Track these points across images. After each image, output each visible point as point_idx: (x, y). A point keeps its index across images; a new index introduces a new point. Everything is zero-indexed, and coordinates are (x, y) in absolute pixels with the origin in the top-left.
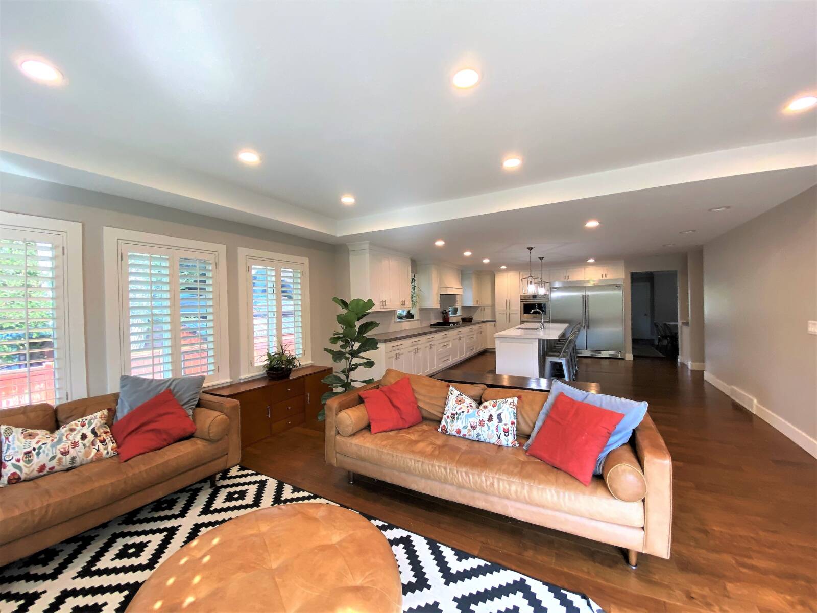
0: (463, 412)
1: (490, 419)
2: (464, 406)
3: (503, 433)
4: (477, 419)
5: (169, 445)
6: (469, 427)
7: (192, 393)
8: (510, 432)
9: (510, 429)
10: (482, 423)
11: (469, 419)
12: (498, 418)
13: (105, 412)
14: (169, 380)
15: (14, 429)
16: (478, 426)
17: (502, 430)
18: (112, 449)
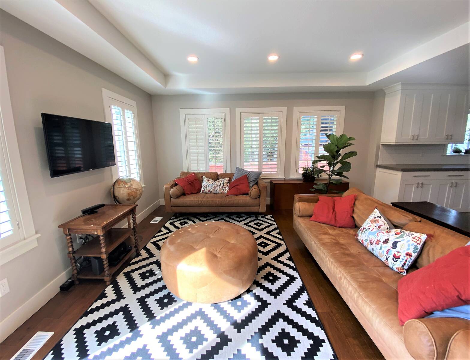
0: (369, 229)
1: (386, 242)
2: (374, 225)
3: (391, 257)
4: (376, 238)
5: (240, 195)
6: (368, 242)
7: (254, 178)
8: (400, 259)
9: (401, 257)
10: (378, 242)
11: (370, 235)
12: (393, 244)
13: (229, 178)
14: (248, 172)
15: (206, 178)
16: (374, 243)
17: (393, 254)
18: (227, 191)
